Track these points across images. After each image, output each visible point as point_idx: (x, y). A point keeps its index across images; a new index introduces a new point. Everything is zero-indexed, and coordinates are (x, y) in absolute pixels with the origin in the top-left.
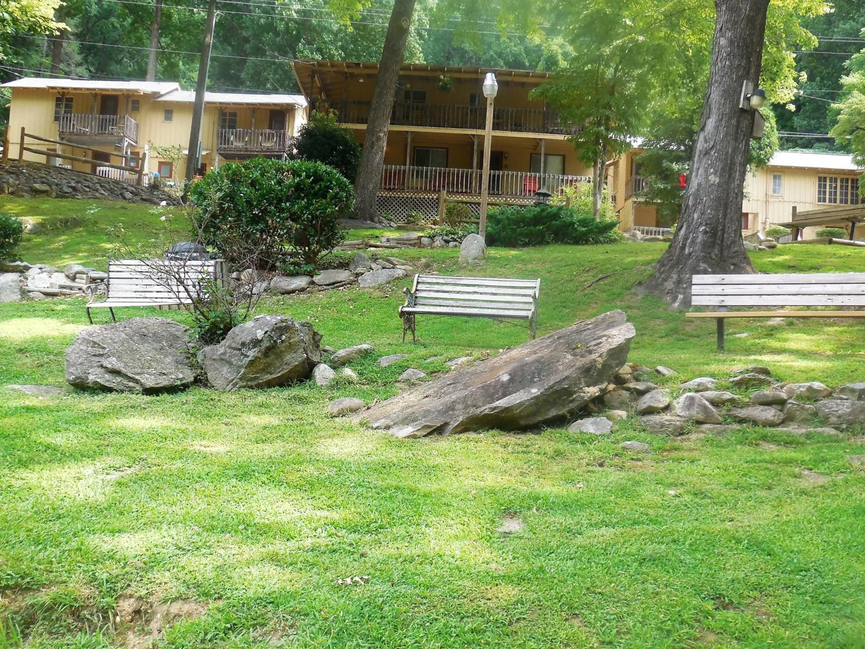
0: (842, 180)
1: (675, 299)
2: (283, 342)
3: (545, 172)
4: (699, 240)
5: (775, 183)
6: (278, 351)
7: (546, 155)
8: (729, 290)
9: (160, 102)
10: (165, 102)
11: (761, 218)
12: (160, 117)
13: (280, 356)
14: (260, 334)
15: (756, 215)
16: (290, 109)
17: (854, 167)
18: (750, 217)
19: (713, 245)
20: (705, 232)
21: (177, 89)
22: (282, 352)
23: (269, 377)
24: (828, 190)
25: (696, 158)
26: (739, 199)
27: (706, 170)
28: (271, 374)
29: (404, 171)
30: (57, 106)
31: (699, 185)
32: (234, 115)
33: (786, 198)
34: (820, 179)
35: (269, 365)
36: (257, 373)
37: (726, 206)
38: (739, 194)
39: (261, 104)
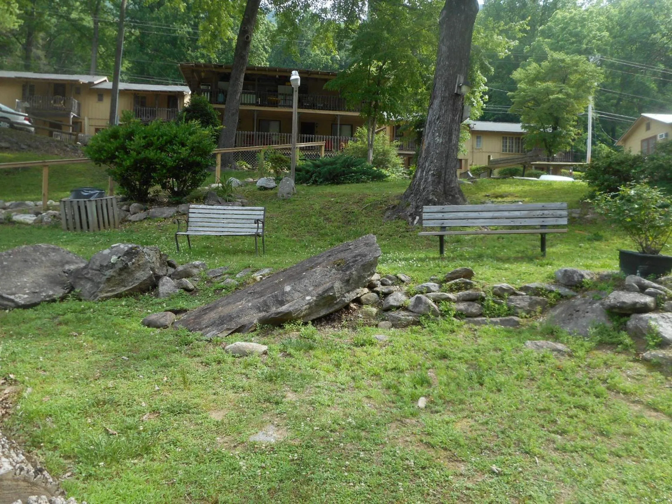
0: (516, 138)
1: (414, 219)
2: (133, 264)
3: (340, 135)
4: (429, 180)
5: (477, 142)
6: (130, 270)
7: (341, 125)
8: (446, 216)
9: (94, 89)
10: (98, 89)
11: (470, 162)
12: (95, 98)
13: (131, 273)
14: (114, 259)
15: (466, 160)
16: (181, 95)
17: (523, 131)
18: (463, 162)
19: (439, 183)
20: (433, 175)
21: (105, 81)
22: (133, 271)
23: (123, 289)
24: (508, 144)
25: (427, 126)
26: (455, 153)
27: (433, 134)
28: (125, 287)
29: (253, 135)
30: (24, 90)
31: (429, 144)
32: (144, 98)
33: (484, 150)
34: (503, 137)
35: (123, 281)
36: (113, 287)
37: (447, 157)
38: (455, 150)
39: (161, 91)
